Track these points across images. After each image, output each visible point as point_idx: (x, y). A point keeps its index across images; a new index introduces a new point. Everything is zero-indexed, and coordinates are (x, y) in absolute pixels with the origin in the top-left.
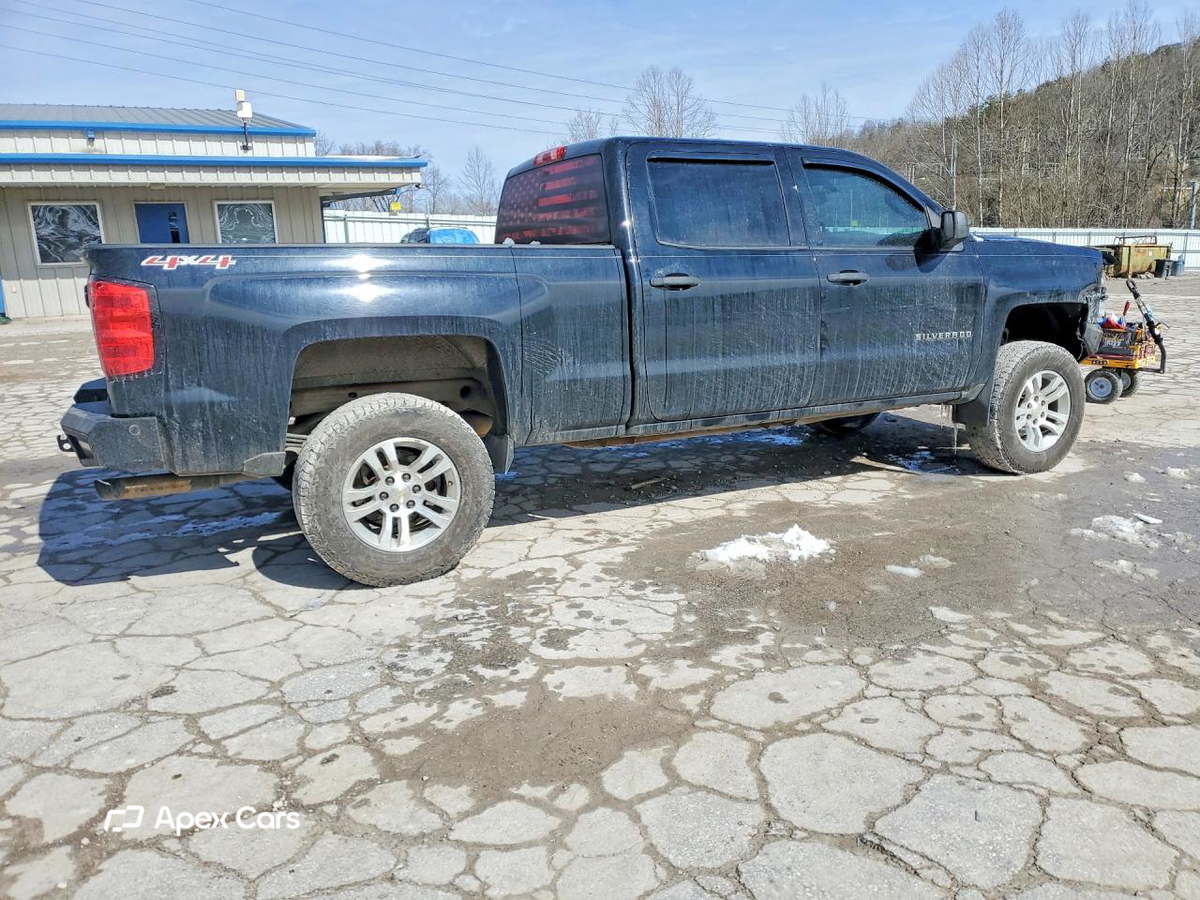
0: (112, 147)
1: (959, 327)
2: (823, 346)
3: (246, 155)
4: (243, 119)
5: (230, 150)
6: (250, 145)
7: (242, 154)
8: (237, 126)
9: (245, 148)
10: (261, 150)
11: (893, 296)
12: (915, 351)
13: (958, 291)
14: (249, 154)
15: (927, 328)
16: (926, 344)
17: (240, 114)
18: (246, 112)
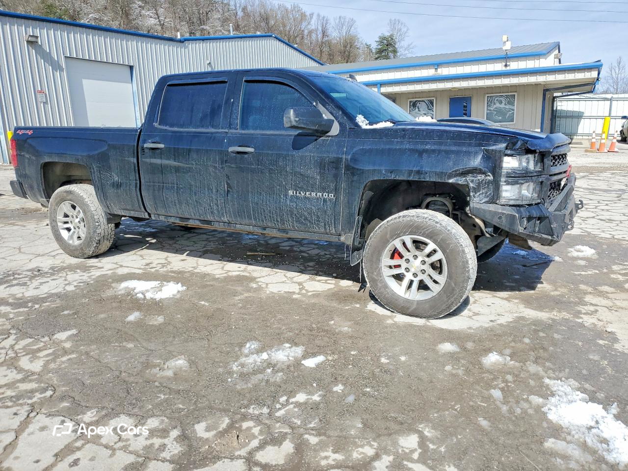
0: (444, 71)
1: (323, 190)
2: (229, 189)
3: (506, 69)
4: (506, 50)
5: (498, 67)
6: (508, 63)
7: (504, 68)
8: (503, 54)
9: (506, 66)
10: (514, 66)
11: (271, 163)
12: (288, 202)
13: (321, 164)
14: (508, 68)
15: (296, 188)
16: (297, 198)
17: (504, 48)
18: (508, 46)
